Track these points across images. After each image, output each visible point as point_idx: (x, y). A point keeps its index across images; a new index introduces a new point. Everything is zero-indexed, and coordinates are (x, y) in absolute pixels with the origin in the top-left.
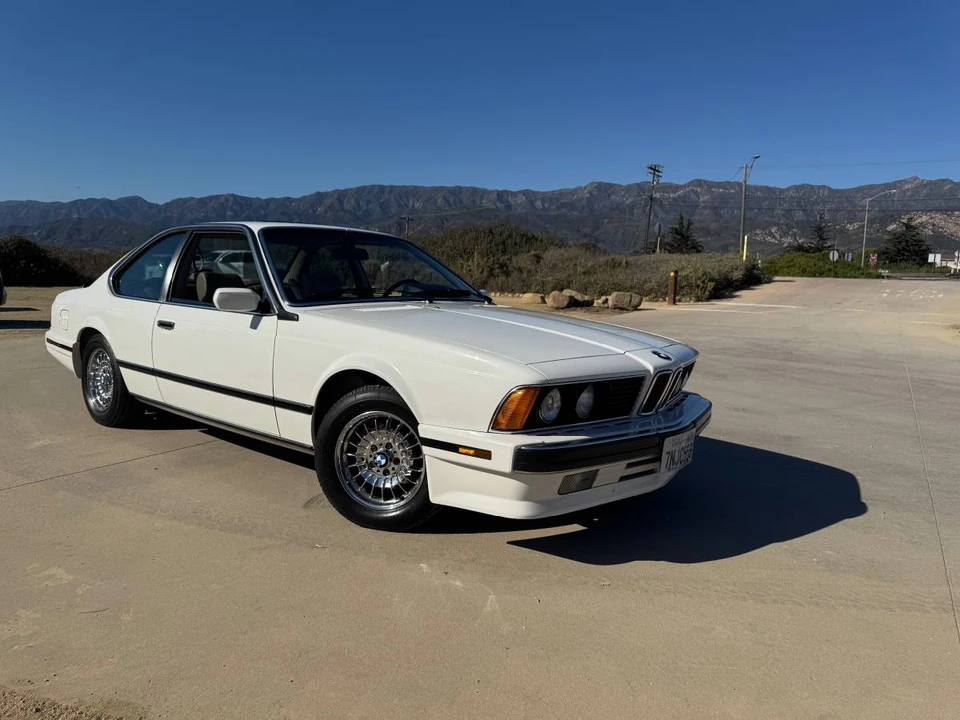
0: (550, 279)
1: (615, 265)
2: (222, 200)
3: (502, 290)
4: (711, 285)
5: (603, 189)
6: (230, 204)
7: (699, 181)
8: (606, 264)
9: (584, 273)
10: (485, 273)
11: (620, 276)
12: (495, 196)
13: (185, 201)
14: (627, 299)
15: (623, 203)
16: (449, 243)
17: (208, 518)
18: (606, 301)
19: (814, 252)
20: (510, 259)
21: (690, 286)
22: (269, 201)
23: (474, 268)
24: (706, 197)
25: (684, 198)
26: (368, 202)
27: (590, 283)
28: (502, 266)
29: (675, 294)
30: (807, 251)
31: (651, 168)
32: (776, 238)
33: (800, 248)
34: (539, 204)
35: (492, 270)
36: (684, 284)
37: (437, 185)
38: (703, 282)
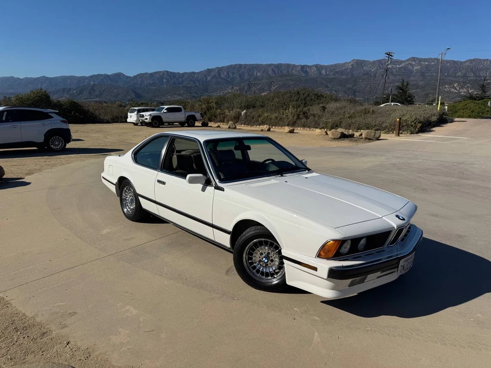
0: (330, 120)
1: (366, 112)
2: (161, 74)
3: (304, 126)
4: (419, 125)
5: (360, 63)
6: (165, 76)
7: (414, 58)
8: (361, 111)
9: (349, 117)
10: (295, 117)
11: (369, 120)
12: (299, 68)
13: (143, 74)
14: (373, 134)
15: (370, 71)
16: (277, 99)
17: (186, 279)
18: (361, 135)
19: (479, 100)
20: (309, 110)
21: (408, 125)
22: (184, 74)
23: (289, 115)
24: (418, 67)
25: (405, 68)
26: (233, 73)
27: (352, 123)
28: (304, 113)
29: (399, 130)
30: (475, 99)
31: (387, 54)
32: (457, 90)
33: (471, 97)
34: (323, 72)
35: (298, 115)
36: (405, 124)
37: (269, 63)
38: (415, 123)
